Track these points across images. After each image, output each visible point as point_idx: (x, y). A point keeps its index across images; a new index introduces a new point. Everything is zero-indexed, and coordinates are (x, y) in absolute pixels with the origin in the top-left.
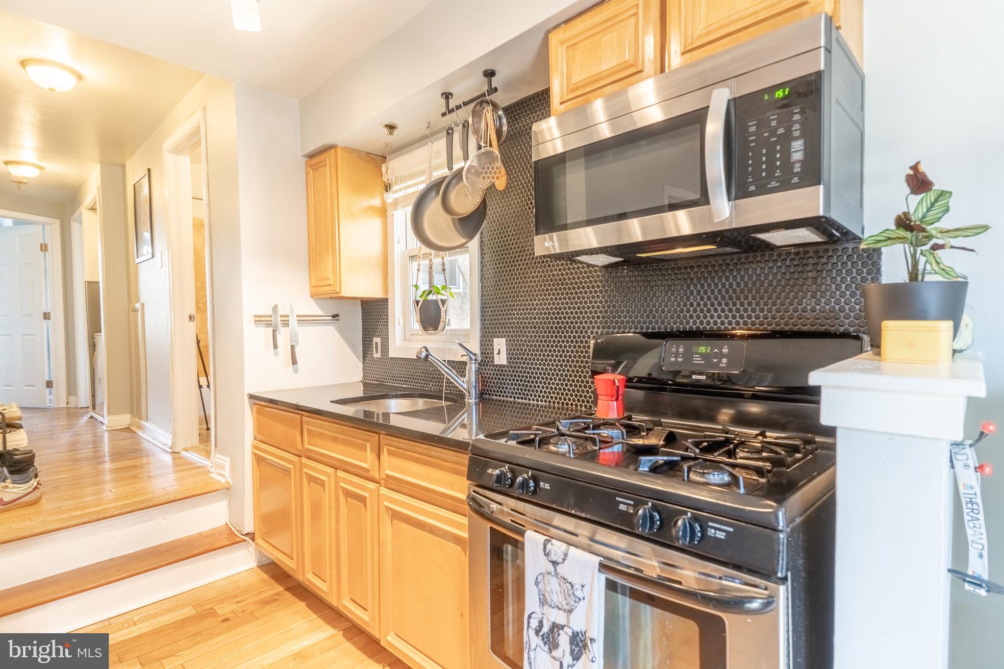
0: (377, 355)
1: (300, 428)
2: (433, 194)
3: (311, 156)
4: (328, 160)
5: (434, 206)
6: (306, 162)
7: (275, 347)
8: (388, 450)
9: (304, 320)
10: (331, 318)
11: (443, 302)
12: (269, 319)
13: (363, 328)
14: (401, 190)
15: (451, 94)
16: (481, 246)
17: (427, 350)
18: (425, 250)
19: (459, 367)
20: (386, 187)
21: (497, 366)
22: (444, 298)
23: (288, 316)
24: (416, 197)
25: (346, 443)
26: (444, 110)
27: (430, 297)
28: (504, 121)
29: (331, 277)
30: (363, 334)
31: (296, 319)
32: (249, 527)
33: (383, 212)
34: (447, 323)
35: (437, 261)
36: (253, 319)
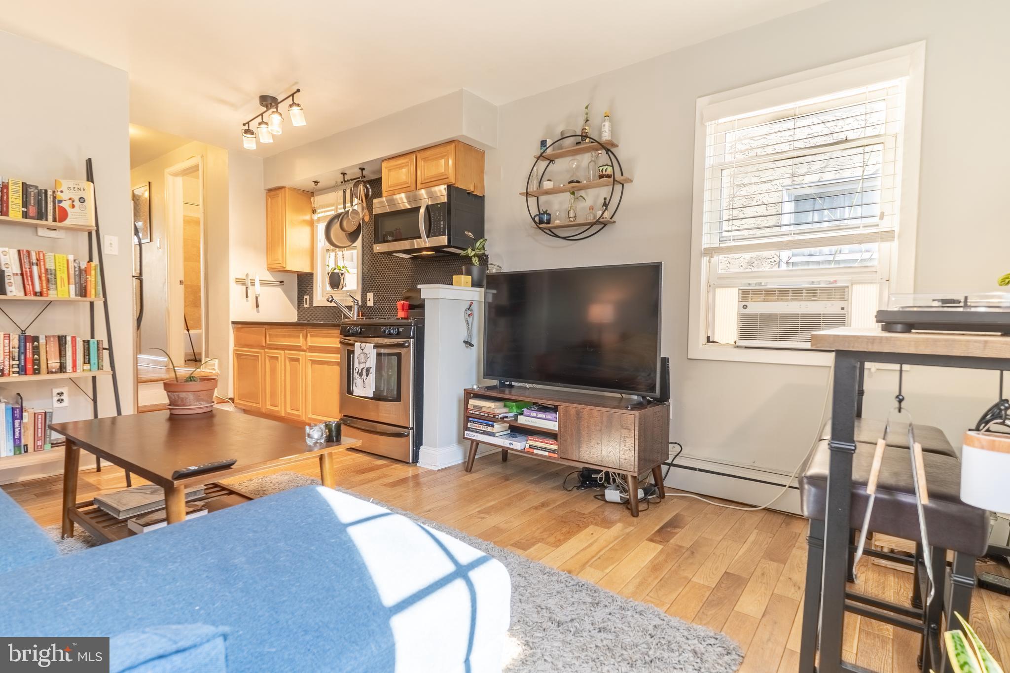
0: (306, 306)
1: (264, 335)
2: (336, 220)
3: (270, 190)
4: (280, 194)
5: (336, 226)
6: (267, 193)
7: (247, 297)
8: (310, 335)
9: (263, 283)
10: (279, 283)
11: (342, 274)
12: (244, 281)
13: (298, 290)
14: (322, 212)
15: (346, 174)
16: (363, 246)
17: (332, 297)
18: (332, 247)
19: (350, 308)
20: (313, 211)
21: (369, 306)
22: (343, 272)
23: (254, 280)
24: (330, 218)
25: (290, 336)
26: (342, 180)
27: (335, 271)
28: (370, 190)
29: (280, 258)
30: (298, 294)
31: (259, 282)
32: (231, 395)
33: (312, 224)
34: (344, 285)
35: (340, 253)
36: (235, 280)
